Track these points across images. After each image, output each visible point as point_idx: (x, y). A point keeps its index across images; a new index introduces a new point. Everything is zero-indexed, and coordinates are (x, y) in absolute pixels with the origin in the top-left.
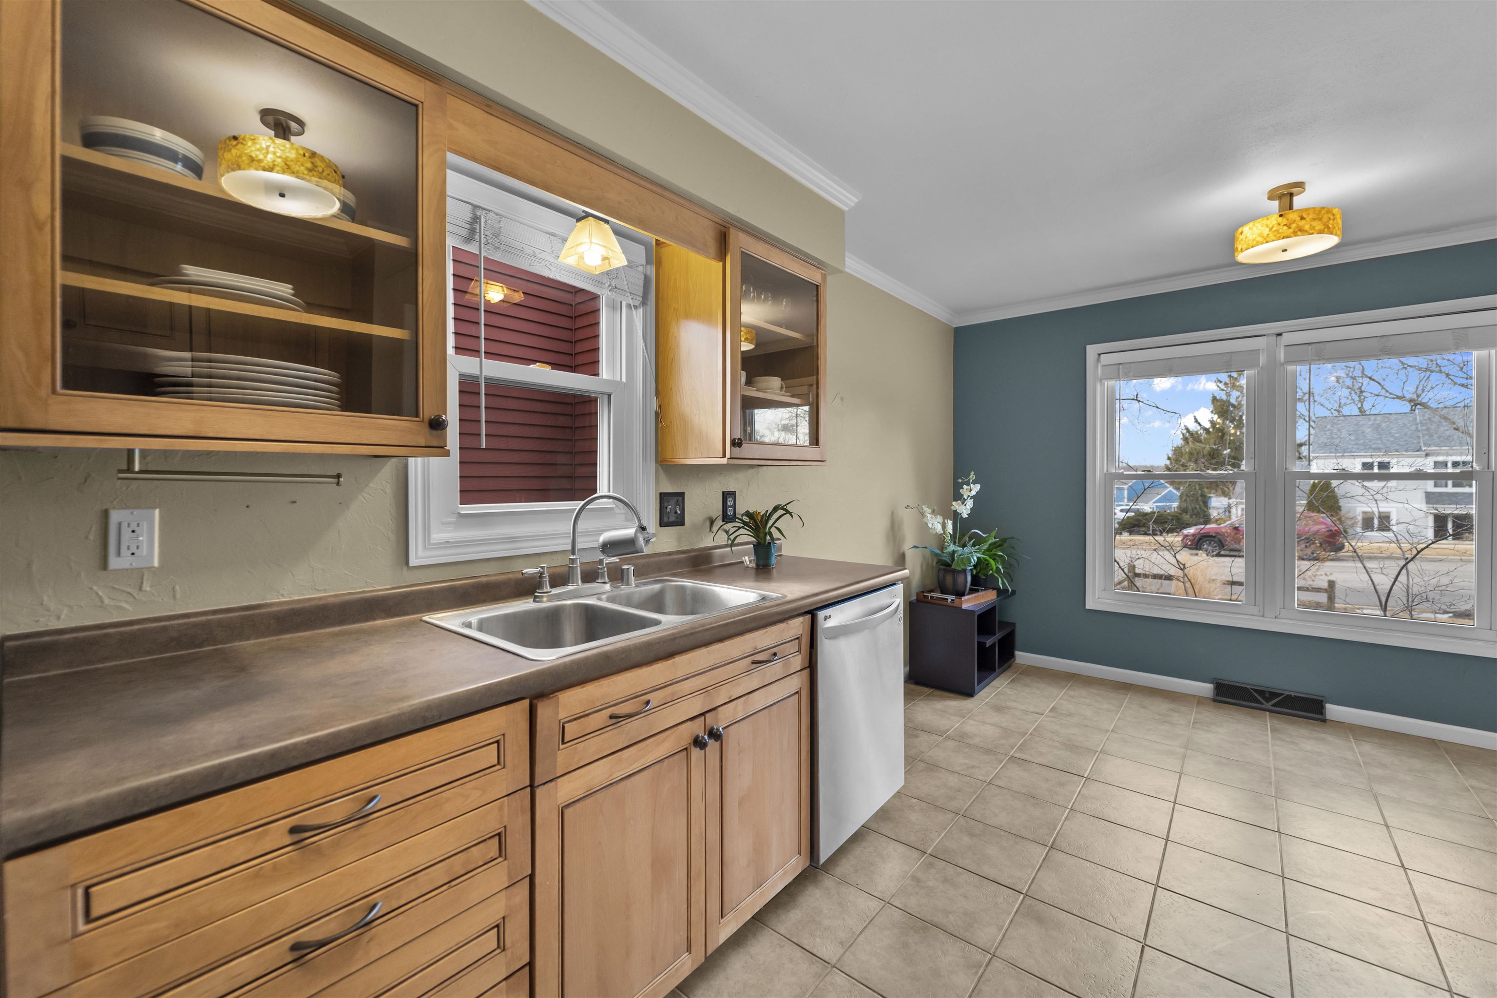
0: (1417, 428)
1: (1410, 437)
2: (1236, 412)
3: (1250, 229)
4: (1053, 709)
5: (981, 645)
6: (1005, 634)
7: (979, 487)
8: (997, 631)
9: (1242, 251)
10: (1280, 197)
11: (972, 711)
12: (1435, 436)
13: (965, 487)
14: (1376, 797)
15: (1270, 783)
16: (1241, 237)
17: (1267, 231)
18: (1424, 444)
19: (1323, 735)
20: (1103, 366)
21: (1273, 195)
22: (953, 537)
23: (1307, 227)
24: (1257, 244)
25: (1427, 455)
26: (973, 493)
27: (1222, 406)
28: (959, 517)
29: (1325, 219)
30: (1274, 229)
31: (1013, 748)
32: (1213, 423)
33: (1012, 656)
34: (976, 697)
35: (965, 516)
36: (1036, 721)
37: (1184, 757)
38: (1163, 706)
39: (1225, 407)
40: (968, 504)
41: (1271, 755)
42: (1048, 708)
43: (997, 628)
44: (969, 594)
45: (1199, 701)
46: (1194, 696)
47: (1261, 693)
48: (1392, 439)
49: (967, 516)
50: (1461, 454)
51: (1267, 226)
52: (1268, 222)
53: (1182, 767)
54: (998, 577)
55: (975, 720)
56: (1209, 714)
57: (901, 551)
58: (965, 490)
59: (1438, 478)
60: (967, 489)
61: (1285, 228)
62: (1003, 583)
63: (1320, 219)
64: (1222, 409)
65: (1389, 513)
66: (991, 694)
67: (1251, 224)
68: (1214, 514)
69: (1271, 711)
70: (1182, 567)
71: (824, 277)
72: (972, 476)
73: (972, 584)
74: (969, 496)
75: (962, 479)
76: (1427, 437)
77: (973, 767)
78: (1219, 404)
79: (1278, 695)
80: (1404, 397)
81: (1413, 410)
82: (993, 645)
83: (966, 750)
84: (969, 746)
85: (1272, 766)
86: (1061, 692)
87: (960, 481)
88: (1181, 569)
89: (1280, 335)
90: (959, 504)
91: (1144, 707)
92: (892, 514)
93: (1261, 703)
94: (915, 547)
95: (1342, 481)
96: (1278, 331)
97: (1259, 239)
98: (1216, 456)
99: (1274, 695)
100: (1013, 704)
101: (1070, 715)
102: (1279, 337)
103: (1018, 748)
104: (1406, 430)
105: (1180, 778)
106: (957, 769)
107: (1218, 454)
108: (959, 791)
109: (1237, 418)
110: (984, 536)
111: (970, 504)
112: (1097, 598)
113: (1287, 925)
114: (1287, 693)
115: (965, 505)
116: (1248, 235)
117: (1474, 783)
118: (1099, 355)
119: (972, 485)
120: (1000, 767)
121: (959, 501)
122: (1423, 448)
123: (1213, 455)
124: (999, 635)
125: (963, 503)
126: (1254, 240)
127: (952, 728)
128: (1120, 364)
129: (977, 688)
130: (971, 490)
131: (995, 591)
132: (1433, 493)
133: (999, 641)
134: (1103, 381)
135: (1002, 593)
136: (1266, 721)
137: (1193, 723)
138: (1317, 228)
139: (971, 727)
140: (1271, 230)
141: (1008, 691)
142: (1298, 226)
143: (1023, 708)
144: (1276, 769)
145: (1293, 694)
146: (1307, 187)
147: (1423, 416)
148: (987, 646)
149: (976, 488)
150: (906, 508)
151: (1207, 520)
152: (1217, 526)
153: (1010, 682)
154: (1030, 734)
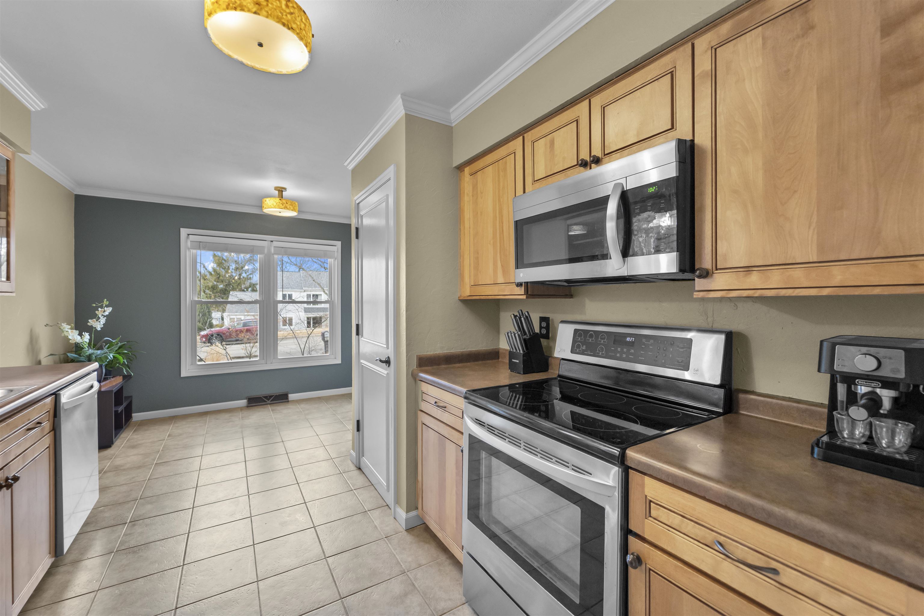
0: (301, 279)
1: (299, 283)
2: (226, 264)
3: (269, 201)
4: (169, 436)
5: (116, 412)
6: (128, 402)
7: (111, 310)
8: (124, 401)
9: (266, 208)
10: (279, 191)
11: (115, 454)
12: (307, 283)
13: (100, 309)
14: (307, 420)
15: (276, 428)
16: (265, 202)
17: (275, 204)
18: (304, 286)
19: (289, 406)
20: (190, 241)
21: (276, 188)
22: (89, 344)
23: (288, 207)
24: (272, 208)
25: (305, 291)
26: (107, 313)
27: (219, 260)
28: (94, 330)
29: (294, 206)
30: (278, 204)
31: (155, 460)
32: (214, 270)
33: (131, 417)
34: (113, 446)
35: (99, 329)
36: (162, 444)
37: (242, 432)
38: (226, 416)
39: (220, 261)
40: (102, 321)
41: (274, 419)
42: (166, 436)
43: (124, 400)
44: (103, 381)
45: (241, 409)
46: (239, 408)
47: (266, 397)
48: (293, 284)
49: (100, 329)
50: (315, 291)
51: (275, 202)
52: (276, 200)
53: (243, 435)
54: (123, 367)
55: (120, 458)
56: (246, 413)
57: (38, 359)
58: (100, 311)
59: (308, 303)
60: (101, 311)
61: (281, 205)
62: (127, 371)
63: (292, 205)
64: (219, 261)
65: (292, 317)
66: (123, 442)
67: (269, 199)
68: (215, 322)
69: (270, 404)
70: (225, 348)
71: (14, 154)
72: (106, 302)
73: (105, 375)
74: (102, 315)
75: (96, 304)
76: (305, 283)
77: (133, 478)
78: (217, 258)
79: (272, 396)
80: (297, 265)
81: (299, 271)
82: (122, 411)
83: (124, 472)
84: (124, 470)
85: (275, 422)
86: (170, 427)
87: (94, 305)
88: (225, 350)
89: (272, 241)
90: (94, 321)
91: (217, 419)
92: (31, 331)
93: (266, 402)
94: (51, 355)
95: (287, 304)
96: (272, 240)
97: (273, 206)
98: (215, 288)
99: (271, 397)
100: (143, 441)
101: (181, 435)
102: (272, 242)
103: (158, 459)
104: (297, 280)
105: (243, 439)
106: (124, 483)
107: (217, 287)
108: (131, 491)
109: (227, 268)
110: (114, 341)
111: (103, 320)
112: (187, 369)
113: (291, 465)
114: (275, 394)
115: (100, 322)
116: (268, 203)
117: (331, 406)
118: (189, 235)
119: (105, 308)
120: (151, 470)
121: (95, 319)
122: (303, 288)
123: (214, 287)
124: (125, 404)
125: (97, 320)
126: (270, 206)
127: (106, 467)
128: (200, 242)
129: (114, 440)
130: (104, 311)
131: (121, 377)
132: (307, 308)
133: (125, 408)
134: (190, 250)
135: (127, 378)
136: (269, 408)
137: (242, 418)
138: (291, 208)
139: (119, 461)
140: (277, 204)
141: (135, 437)
142: (285, 206)
143: (150, 441)
144: (276, 423)
145: (277, 394)
146: (287, 190)
147: (303, 274)
148: (119, 412)
149: (108, 310)
150: (45, 326)
151: (211, 326)
152: (220, 329)
153: (134, 431)
154: (162, 450)
